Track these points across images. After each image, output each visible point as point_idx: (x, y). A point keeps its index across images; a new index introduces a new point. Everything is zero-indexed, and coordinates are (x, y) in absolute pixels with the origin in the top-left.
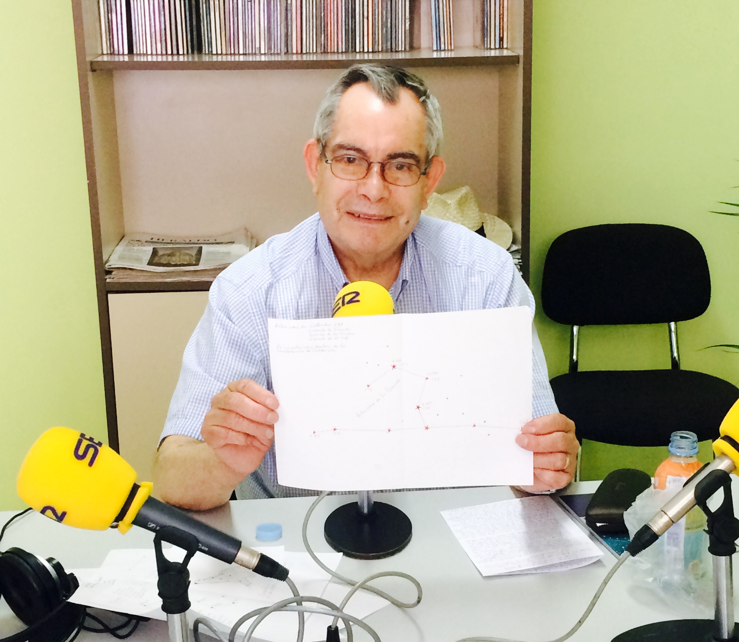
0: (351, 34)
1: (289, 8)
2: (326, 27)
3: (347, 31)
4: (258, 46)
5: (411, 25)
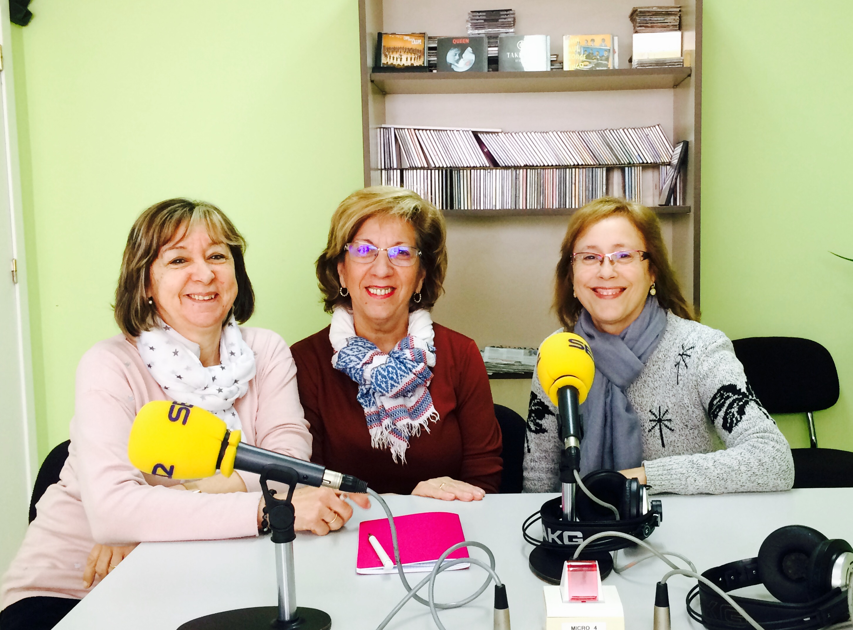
0: (563, 196)
1: (517, 177)
2: (544, 190)
3: (560, 194)
4: (494, 204)
5: (607, 189)
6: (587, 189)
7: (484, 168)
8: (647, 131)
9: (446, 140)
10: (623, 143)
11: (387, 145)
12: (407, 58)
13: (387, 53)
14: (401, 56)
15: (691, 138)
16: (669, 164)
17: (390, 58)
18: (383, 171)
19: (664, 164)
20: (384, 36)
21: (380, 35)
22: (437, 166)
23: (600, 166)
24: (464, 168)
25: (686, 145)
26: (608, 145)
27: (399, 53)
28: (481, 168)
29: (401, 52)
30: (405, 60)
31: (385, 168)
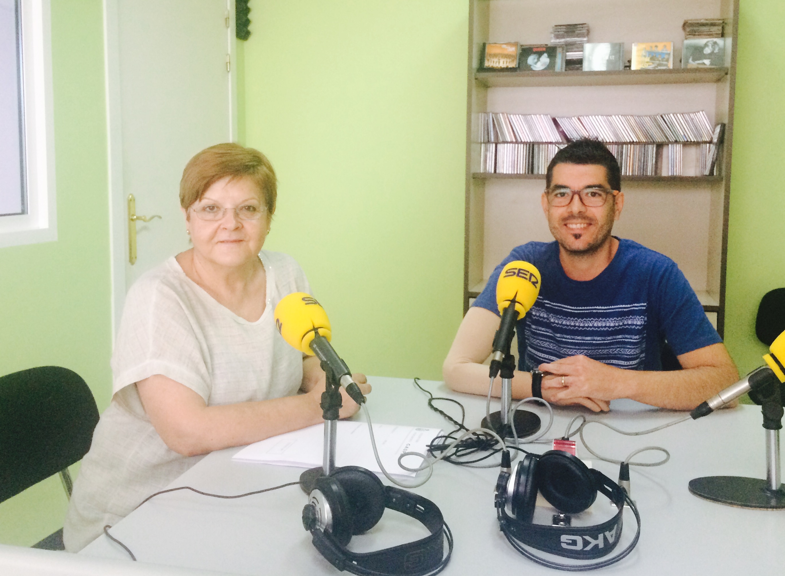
6: (639, 160)
7: (559, 143)
8: (692, 115)
9: (531, 122)
10: (672, 125)
11: (486, 127)
12: (504, 62)
13: (489, 58)
14: (499, 60)
15: (727, 121)
16: (710, 142)
17: (491, 62)
18: (483, 145)
19: (706, 142)
20: (487, 45)
21: (484, 45)
22: (523, 141)
23: (652, 143)
24: (543, 143)
25: (724, 126)
26: (660, 126)
27: (498, 58)
28: (556, 143)
29: (499, 57)
30: (502, 63)
31: (484, 143)
